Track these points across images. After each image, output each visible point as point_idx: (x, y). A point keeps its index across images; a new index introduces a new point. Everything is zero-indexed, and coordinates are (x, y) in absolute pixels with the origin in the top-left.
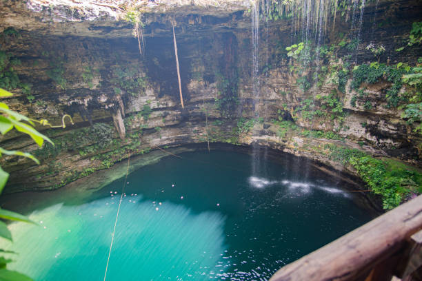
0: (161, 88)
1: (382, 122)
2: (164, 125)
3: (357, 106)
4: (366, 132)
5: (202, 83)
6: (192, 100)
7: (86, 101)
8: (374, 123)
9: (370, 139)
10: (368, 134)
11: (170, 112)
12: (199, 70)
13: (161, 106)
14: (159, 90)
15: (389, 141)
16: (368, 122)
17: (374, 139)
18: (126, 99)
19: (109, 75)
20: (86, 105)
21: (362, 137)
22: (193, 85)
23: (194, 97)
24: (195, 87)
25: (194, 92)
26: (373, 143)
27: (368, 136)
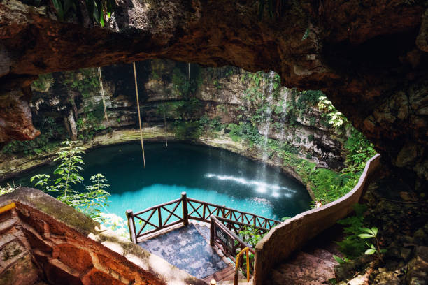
0: (116, 87)
1: (325, 136)
2: (119, 125)
3: (304, 120)
4: (314, 144)
6: (149, 100)
7: (37, 104)
8: (318, 137)
9: (316, 151)
10: (315, 146)
11: (126, 112)
12: (157, 68)
13: (116, 106)
14: (114, 89)
15: (331, 154)
16: (315, 135)
17: (319, 151)
18: (79, 101)
19: (61, 77)
20: (38, 108)
21: (310, 149)
23: (152, 97)
24: (153, 87)
25: (152, 91)
26: (319, 155)
27: (315, 148)
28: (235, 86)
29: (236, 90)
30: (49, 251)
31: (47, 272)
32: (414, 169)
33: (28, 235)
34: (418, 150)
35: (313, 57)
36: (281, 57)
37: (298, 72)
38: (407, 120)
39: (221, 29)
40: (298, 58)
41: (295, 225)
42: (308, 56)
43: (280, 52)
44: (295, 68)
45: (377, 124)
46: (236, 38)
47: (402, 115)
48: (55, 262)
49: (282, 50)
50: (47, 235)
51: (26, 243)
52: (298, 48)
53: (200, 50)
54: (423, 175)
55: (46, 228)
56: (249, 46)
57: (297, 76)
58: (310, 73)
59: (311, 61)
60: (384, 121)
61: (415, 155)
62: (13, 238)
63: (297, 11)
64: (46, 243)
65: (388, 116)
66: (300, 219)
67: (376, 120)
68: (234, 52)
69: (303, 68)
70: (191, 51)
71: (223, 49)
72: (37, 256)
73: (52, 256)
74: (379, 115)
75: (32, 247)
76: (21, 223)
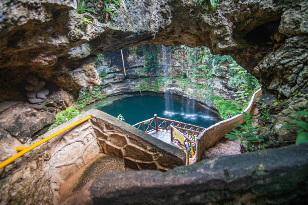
2: (114, 82)
3: (217, 73)
4: (223, 86)
5: (136, 57)
6: (130, 67)
11: (117, 74)
12: (133, 49)
13: (112, 71)
14: (110, 62)
15: (232, 92)
16: (224, 82)
17: (226, 90)
21: (221, 89)
22: (130, 58)
23: (131, 65)
25: (131, 62)
26: (226, 93)
27: (224, 89)
28: (177, 56)
29: (178, 58)
30: (106, 137)
31: (105, 148)
32: (278, 89)
33: (96, 130)
34: (279, 81)
35: (228, 39)
36: (212, 39)
37: (221, 46)
38: (274, 67)
39: (180, 26)
40: (221, 39)
41: (215, 128)
42: (226, 38)
43: (211, 37)
44: (219, 44)
45: (260, 70)
46: (188, 31)
47: (271, 64)
48: (108, 143)
49: (212, 36)
50: (105, 130)
51: (95, 135)
52: (220, 35)
53: (168, 38)
54: (282, 92)
55: (104, 127)
56: (194, 34)
57: (220, 48)
58: (227, 46)
59: (227, 41)
60: (264, 68)
61: (278, 83)
62: (89, 132)
63: (220, 17)
64: (104, 134)
65: (265, 65)
66: (218, 126)
67: (259, 68)
68: (186, 37)
69: (223, 44)
70: (164, 38)
71: (180, 36)
72: (99, 141)
73: (107, 140)
74: (261, 65)
75: (97, 137)
76: (92, 125)
